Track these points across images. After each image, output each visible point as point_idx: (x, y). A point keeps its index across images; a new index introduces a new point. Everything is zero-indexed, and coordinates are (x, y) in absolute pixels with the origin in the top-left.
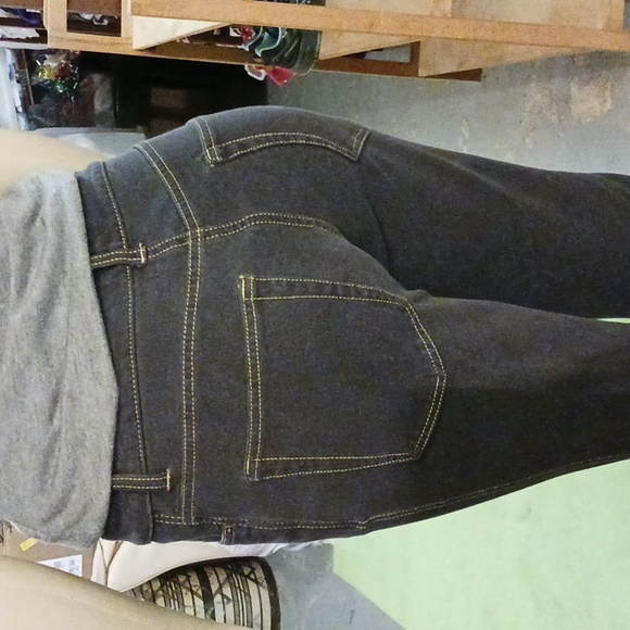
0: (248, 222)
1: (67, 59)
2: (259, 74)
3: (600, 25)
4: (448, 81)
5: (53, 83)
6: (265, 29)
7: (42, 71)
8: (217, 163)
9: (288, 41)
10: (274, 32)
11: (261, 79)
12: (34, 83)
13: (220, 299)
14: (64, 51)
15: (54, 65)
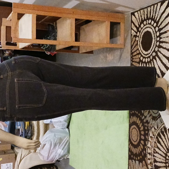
0: (17, 71)
1: (11, 51)
2: (48, 53)
3: (105, 43)
4: (86, 54)
5: (8, 57)
6: (46, 44)
7: (5, 54)
8: (14, 63)
9: (50, 46)
10: (47, 45)
11: (49, 54)
12: (4, 57)
13: (12, 82)
14: (10, 50)
15: (8, 53)
